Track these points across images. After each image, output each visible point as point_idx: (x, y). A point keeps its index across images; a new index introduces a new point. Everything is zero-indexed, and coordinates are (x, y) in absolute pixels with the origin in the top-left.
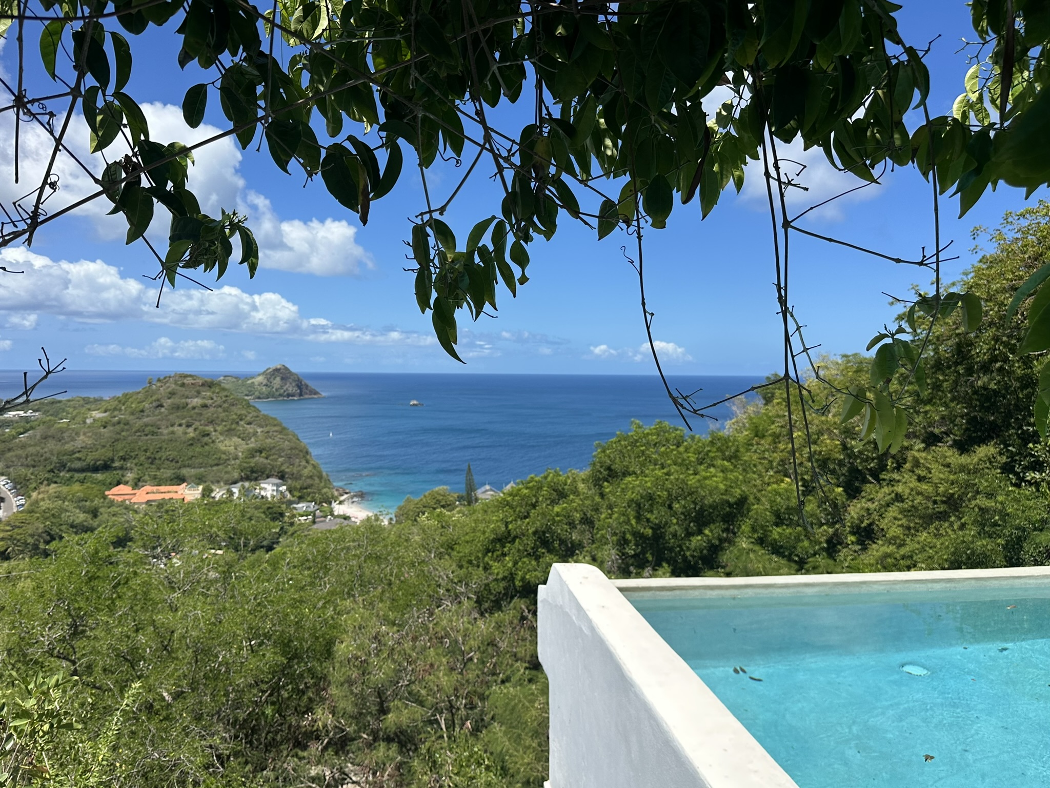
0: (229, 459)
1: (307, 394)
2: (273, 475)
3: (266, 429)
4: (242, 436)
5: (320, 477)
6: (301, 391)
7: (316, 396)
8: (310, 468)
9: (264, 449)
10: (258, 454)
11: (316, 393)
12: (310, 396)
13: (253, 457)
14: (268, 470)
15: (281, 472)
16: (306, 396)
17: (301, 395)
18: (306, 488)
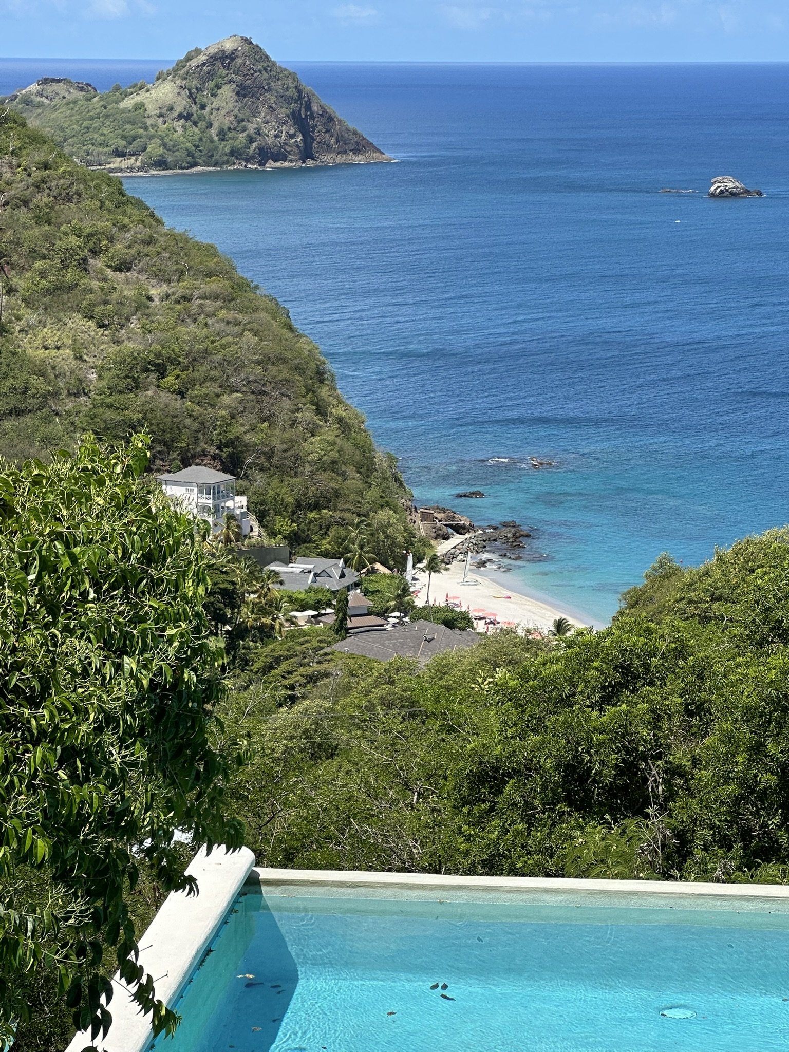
0: (56, 394)
1: (329, 149)
2: (204, 454)
3: (179, 288)
4: (98, 310)
5: (366, 468)
6: (308, 139)
7: (359, 159)
8: (329, 432)
9: (174, 362)
10: (153, 377)
11: (361, 146)
12: (340, 159)
13: (137, 386)
14: (186, 435)
15: (230, 443)
16: (328, 158)
17: (307, 153)
18: (316, 507)
